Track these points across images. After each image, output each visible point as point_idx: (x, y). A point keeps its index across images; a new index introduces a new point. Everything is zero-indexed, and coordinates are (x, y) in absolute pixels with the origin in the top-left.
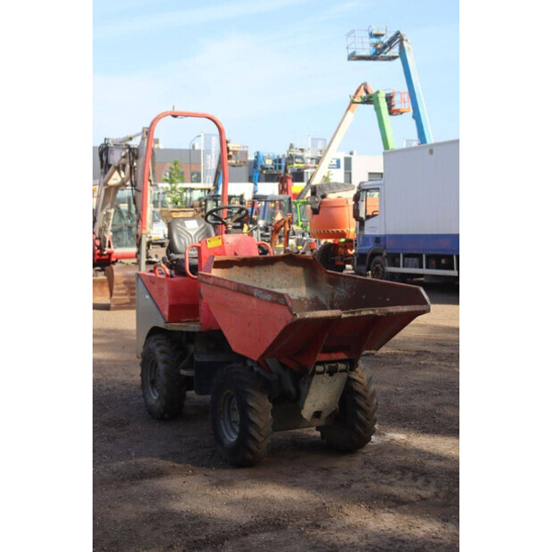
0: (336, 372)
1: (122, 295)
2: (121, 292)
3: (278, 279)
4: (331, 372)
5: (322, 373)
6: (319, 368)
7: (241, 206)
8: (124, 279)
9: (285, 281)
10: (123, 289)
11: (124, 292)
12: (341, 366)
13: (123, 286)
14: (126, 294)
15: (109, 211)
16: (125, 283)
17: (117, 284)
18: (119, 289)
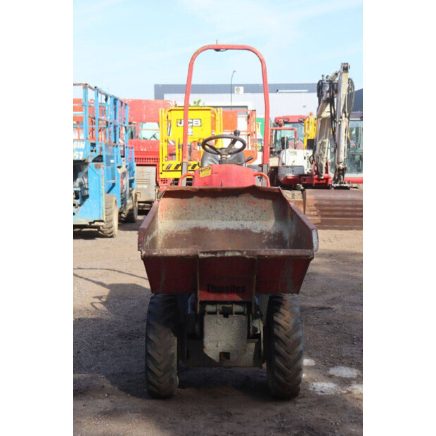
0: (231, 313)
1: (313, 216)
2: (312, 213)
3: (244, 212)
4: (226, 314)
5: (214, 313)
6: (209, 308)
7: (234, 137)
8: (315, 202)
9: (252, 214)
10: (314, 211)
11: (315, 213)
12: (237, 308)
13: (314, 208)
14: (317, 216)
15: (324, 140)
16: (316, 205)
17: (308, 206)
18: (311, 211)
